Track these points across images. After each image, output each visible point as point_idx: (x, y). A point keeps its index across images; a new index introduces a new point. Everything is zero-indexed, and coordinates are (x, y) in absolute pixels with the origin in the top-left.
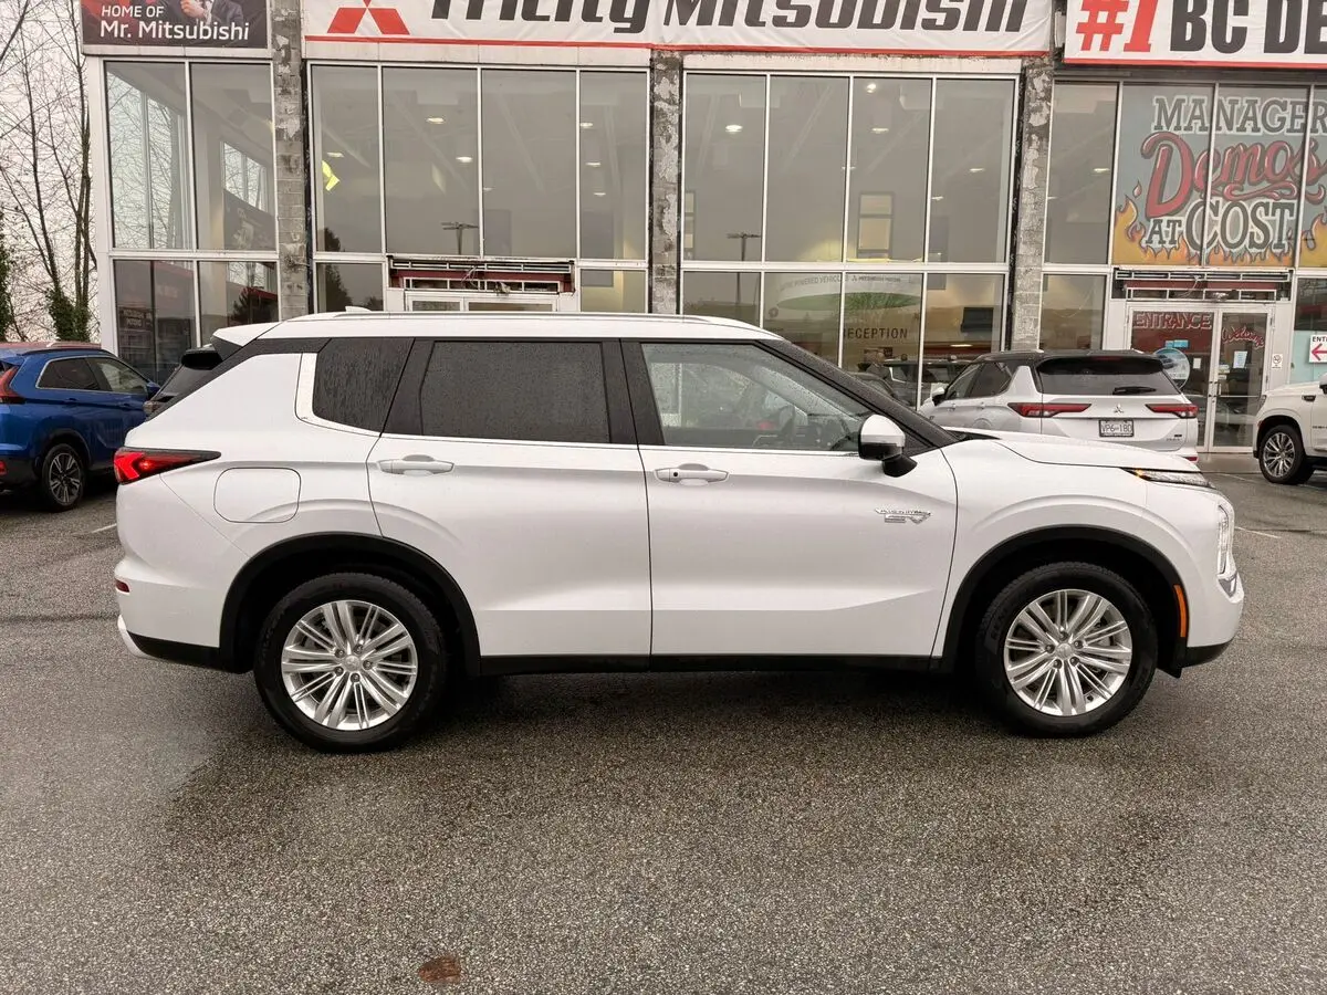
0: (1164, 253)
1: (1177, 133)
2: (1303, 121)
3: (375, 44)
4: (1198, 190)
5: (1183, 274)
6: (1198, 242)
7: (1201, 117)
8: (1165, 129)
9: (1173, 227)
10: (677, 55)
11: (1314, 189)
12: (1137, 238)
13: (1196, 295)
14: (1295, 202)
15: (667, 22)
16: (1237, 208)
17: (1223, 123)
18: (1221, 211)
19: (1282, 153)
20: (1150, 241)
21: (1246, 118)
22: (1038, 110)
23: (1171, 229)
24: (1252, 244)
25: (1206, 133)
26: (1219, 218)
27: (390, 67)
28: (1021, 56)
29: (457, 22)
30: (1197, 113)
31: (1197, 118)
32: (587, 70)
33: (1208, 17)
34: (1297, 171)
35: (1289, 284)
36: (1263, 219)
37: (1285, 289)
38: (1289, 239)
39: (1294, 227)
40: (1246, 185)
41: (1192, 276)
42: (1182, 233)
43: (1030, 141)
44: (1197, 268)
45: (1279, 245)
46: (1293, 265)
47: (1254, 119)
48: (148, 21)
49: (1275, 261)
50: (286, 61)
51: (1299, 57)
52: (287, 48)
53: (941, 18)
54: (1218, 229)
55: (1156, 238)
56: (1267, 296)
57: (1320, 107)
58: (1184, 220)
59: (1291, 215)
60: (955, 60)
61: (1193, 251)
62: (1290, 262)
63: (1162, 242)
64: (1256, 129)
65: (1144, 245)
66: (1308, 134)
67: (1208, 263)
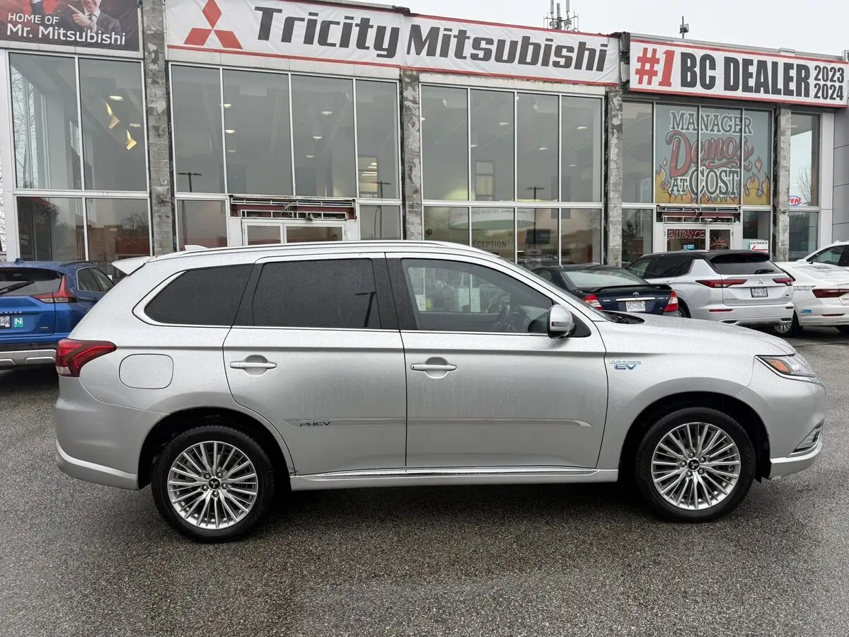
0: (680, 197)
1: (683, 131)
2: (739, 127)
3: (218, 54)
4: (694, 162)
5: (689, 208)
6: (696, 191)
7: (693, 123)
8: (676, 129)
9: (683, 183)
10: (415, 73)
11: (747, 163)
12: (666, 188)
13: (696, 220)
14: (739, 170)
15: (408, 53)
16: (712, 173)
17: (703, 127)
18: (705, 174)
19: (731, 143)
20: (672, 190)
21: (714, 125)
22: (616, 116)
23: (682, 184)
24: (721, 193)
25: (696, 132)
26: (705, 178)
27: (229, 70)
28: (604, 85)
29: (275, 43)
30: (691, 121)
31: (691, 124)
32: (360, 79)
33: (697, 69)
34: (739, 153)
35: (739, 214)
36: (725, 179)
37: (737, 216)
38: (737, 189)
39: (739, 183)
40: (716, 160)
41: (693, 209)
42: (687, 187)
43: (613, 133)
44: (695, 205)
45: (733, 193)
46: (740, 204)
47: (717, 125)
48: (46, 27)
49: (731, 201)
50: (155, 61)
51: (739, 94)
52: (156, 52)
53: (562, 61)
54: (704, 184)
55: (675, 188)
56: (728, 220)
57: (747, 120)
58: (688, 179)
59: (737, 177)
60: (571, 86)
61: (693, 196)
62: (738, 202)
63: (678, 191)
64: (719, 131)
65: (670, 192)
66: (743, 134)
67: (701, 203)
